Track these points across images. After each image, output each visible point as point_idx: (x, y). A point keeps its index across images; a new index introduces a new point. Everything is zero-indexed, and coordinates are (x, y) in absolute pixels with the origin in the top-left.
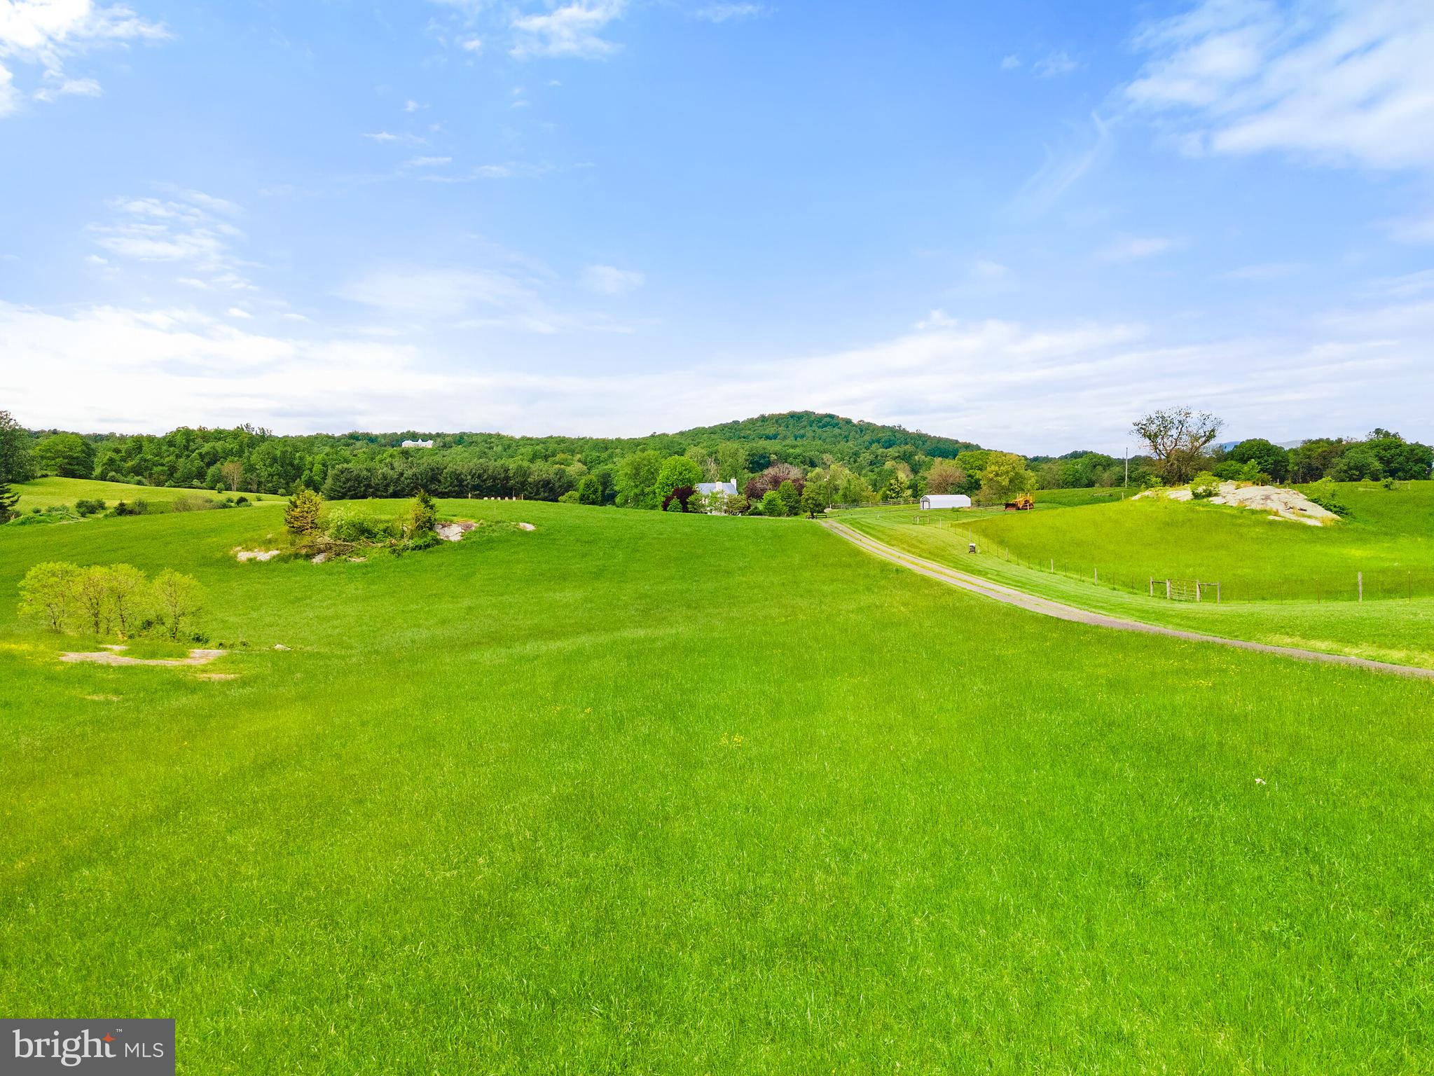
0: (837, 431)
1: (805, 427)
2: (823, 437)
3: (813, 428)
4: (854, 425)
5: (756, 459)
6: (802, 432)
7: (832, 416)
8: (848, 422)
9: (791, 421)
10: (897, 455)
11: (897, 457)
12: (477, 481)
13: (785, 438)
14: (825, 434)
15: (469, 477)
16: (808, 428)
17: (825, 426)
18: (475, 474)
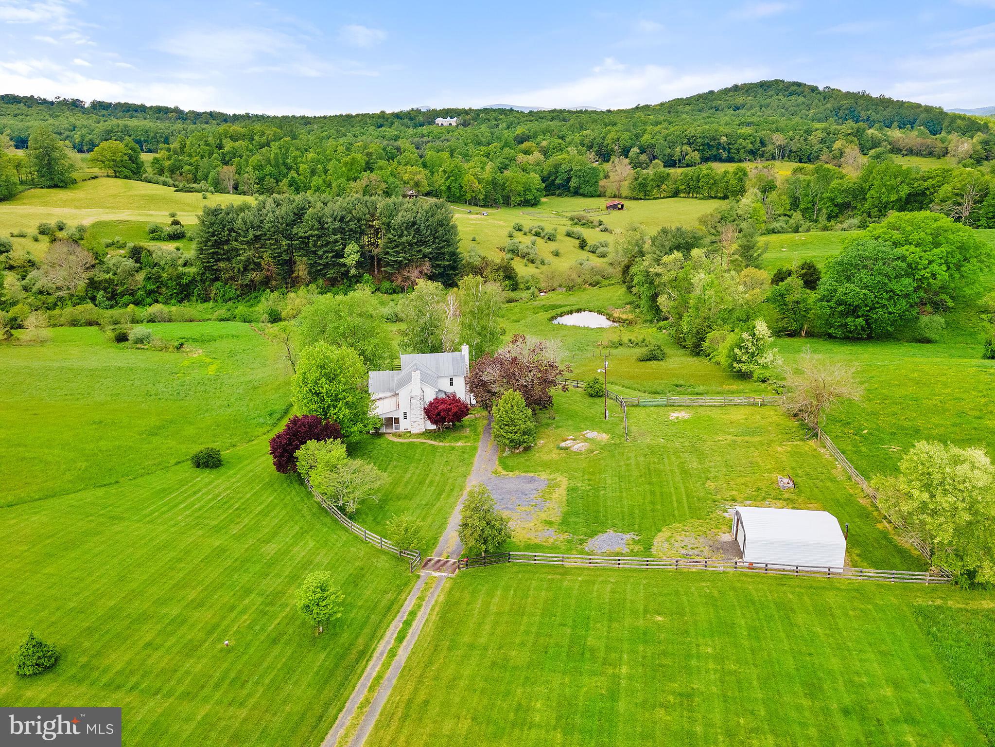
0: (801, 99)
1: (772, 96)
2: (787, 106)
3: (779, 97)
4: (819, 93)
5: (707, 141)
6: (768, 101)
7: (799, 85)
8: (814, 89)
9: (761, 90)
10: (849, 131)
11: (849, 134)
12: (337, 224)
13: (752, 107)
14: (789, 103)
15: (330, 220)
16: (775, 97)
17: (790, 95)
18: (336, 216)
